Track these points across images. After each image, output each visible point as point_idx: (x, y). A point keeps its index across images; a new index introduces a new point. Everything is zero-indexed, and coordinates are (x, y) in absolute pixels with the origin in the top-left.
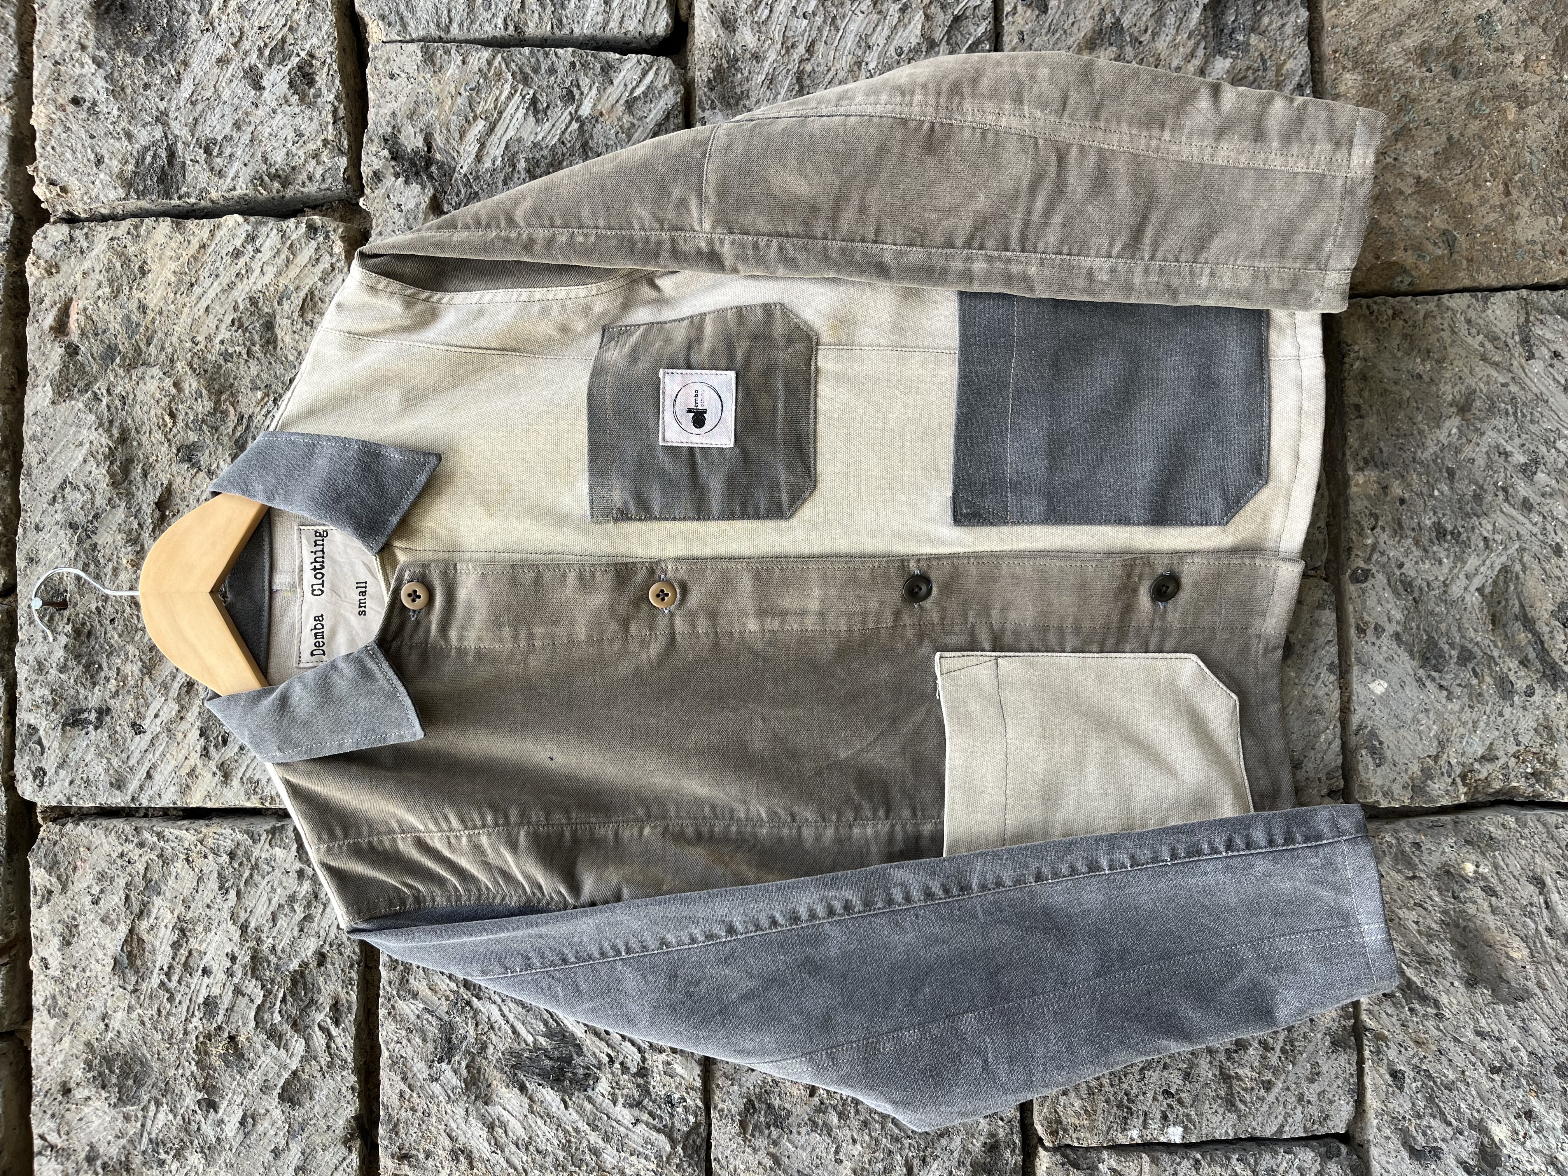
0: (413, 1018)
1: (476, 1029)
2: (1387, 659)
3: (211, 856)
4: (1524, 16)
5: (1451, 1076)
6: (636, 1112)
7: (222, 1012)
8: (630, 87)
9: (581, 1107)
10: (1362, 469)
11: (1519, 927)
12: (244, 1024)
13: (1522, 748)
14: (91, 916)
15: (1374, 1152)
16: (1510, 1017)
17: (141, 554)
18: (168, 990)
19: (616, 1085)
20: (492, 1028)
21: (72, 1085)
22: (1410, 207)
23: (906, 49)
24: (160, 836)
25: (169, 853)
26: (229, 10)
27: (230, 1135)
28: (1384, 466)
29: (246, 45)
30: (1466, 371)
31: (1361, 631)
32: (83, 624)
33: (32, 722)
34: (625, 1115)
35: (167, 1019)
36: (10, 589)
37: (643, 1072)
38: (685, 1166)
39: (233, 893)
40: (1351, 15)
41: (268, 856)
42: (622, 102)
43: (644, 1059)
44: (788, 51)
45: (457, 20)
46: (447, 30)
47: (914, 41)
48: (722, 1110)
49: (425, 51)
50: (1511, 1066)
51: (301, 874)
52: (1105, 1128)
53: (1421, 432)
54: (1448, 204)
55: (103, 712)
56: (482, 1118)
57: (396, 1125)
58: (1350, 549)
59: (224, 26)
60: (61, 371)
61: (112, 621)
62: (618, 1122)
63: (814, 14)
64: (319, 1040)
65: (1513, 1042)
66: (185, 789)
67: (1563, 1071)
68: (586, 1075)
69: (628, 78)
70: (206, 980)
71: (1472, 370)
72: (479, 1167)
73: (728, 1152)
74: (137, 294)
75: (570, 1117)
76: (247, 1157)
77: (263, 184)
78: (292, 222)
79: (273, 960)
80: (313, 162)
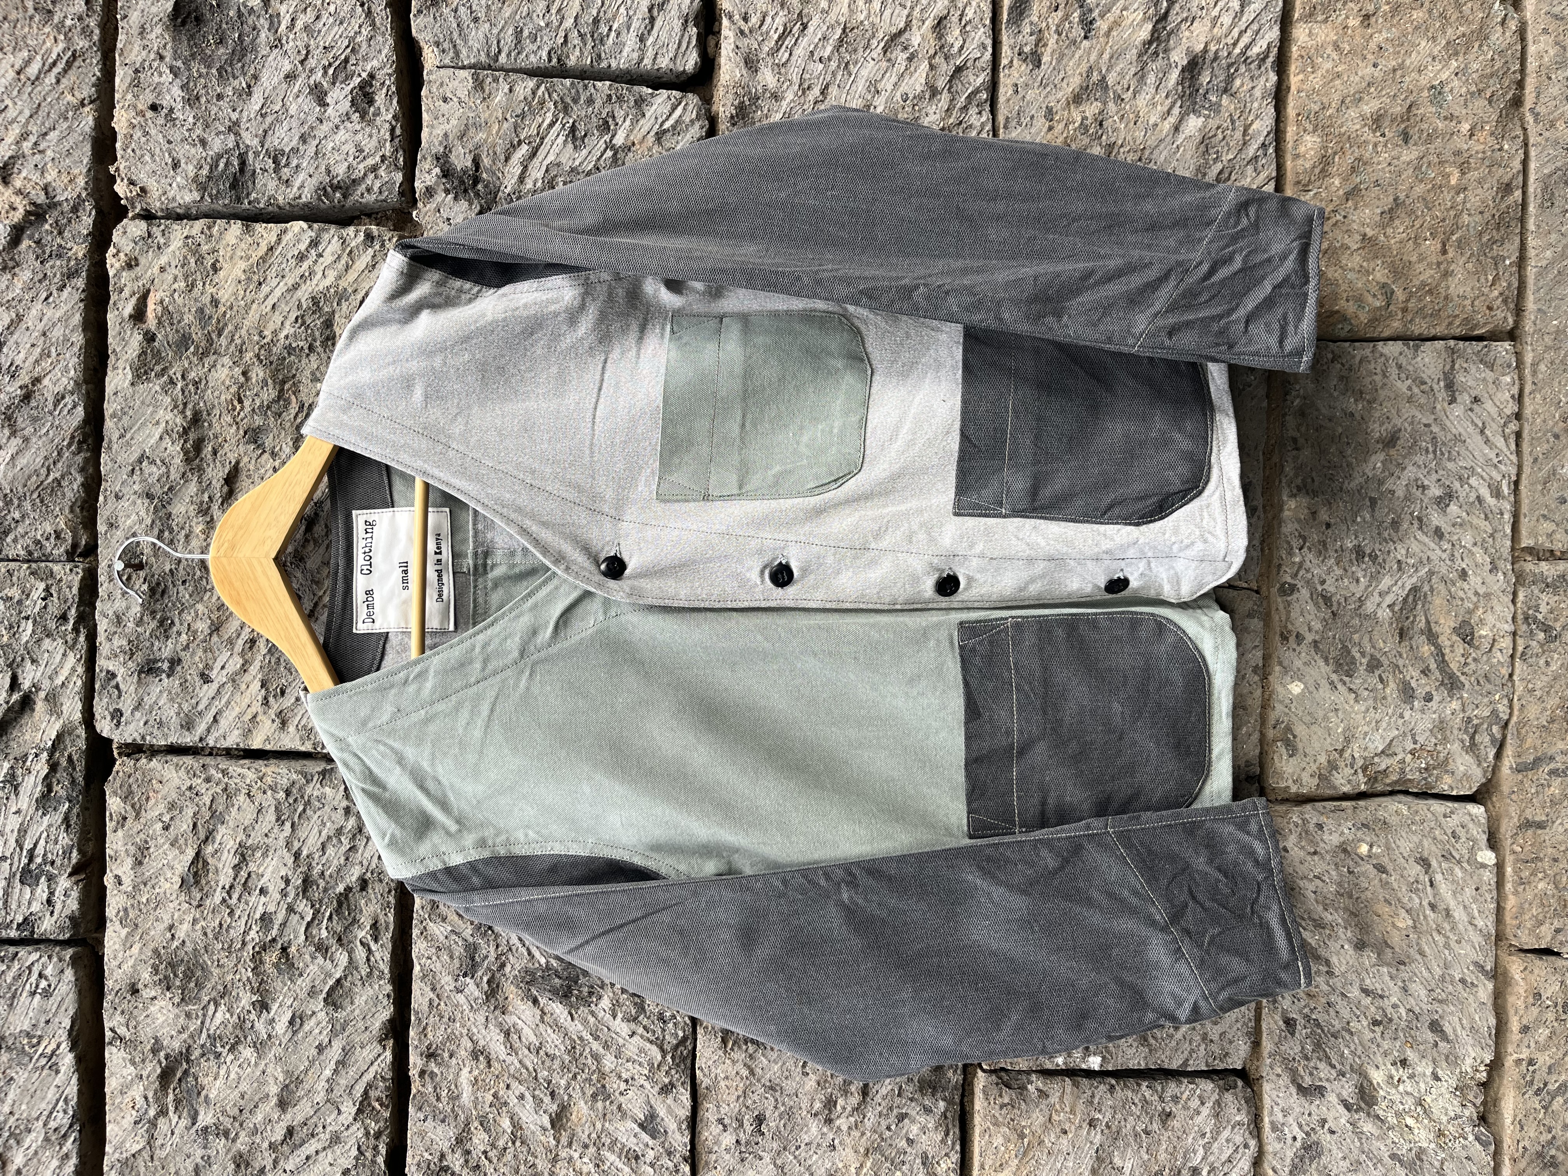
0: (442, 938)
1: (496, 951)
2: (1305, 664)
3: (269, 793)
4: (1473, 88)
5: (1338, 1025)
6: (633, 1026)
7: (276, 927)
8: (660, 120)
9: (585, 1019)
10: (1294, 496)
11: (1405, 900)
12: (296, 937)
13: (1418, 746)
14: (161, 841)
15: (1267, 1087)
16: (1391, 978)
17: (210, 524)
18: (228, 907)
19: (616, 1003)
20: (510, 949)
21: (140, 986)
22: (1356, 261)
23: (911, 96)
24: (224, 772)
25: (232, 788)
26: (297, 29)
27: (280, 1032)
28: (1315, 493)
29: (312, 62)
30: (1394, 412)
31: (1285, 638)
32: (158, 584)
33: (111, 668)
34: (621, 1027)
35: (227, 931)
36: (91, 550)
38: (673, 1072)
39: (288, 825)
40: (1316, 82)
41: (319, 794)
42: (652, 133)
44: (804, 93)
45: (505, 50)
46: (496, 59)
47: (919, 89)
48: (707, 1027)
49: (476, 77)
50: (1391, 1020)
51: (347, 811)
52: (1035, 1055)
53: (1349, 465)
54: (1389, 260)
55: (175, 662)
56: (500, 1025)
57: (425, 1028)
58: (1280, 565)
59: (291, 44)
60: (140, 356)
61: (184, 582)
62: (617, 1033)
63: (829, 59)
64: (360, 954)
65: (1394, 1000)
66: (247, 733)
67: (1435, 1027)
68: (591, 994)
69: (659, 112)
70: (263, 899)
71: (1398, 411)
72: (496, 1066)
73: (710, 1063)
74: (210, 290)
75: (575, 1028)
76: (294, 1052)
77: (326, 194)
78: (351, 230)
79: (322, 883)
80: (371, 176)
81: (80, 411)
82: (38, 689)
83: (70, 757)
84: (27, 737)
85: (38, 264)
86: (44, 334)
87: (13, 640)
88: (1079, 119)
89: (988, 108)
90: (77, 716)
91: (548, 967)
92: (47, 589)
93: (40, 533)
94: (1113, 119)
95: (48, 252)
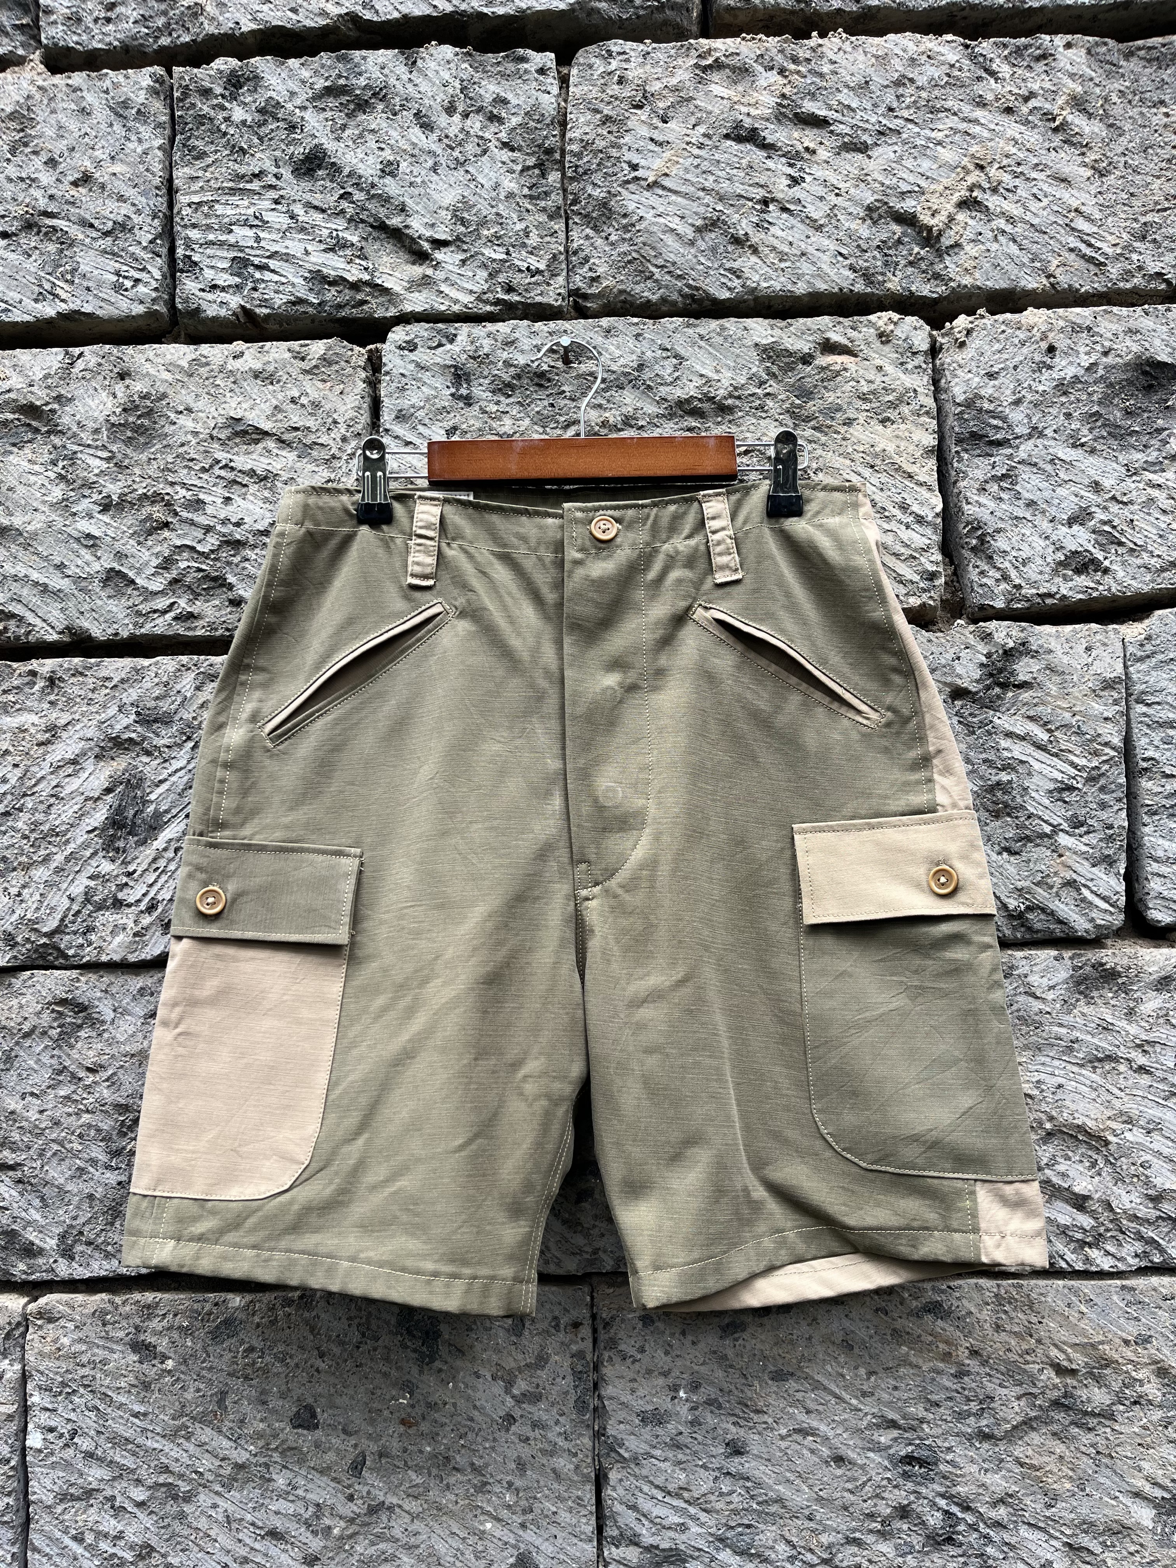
0: (178, 687)
1: (164, 746)
6: (81, 899)
8: (1090, 884)
9: (89, 846)
12: (179, 536)
14: (280, 396)
17: (614, 429)
18: (211, 467)
19: (106, 879)
20: (166, 761)
21: (128, 381)
23: (1148, 1172)
24: (352, 455)
25: (336, 464)
26: (1149, 490)
27: (78, 525)
29: (1114, 508)
32: (549, 380)
33: (459, 338)
34: (78, 888)
35: (186, 467)
36: (582, 313)
37: (118, 904)
38: (28, 946)
42: (1075, 876)
44: (1138, 1046)
45: (1150, 711)
46: (1138, 701)
47: (1158, 1181)
48: (78, 980)
49: (1116, 681)
52: (41, 1368)
55: (468, 401)
56: (83, 754)
57: (81, 674)
59: (1133, 486)
60: (787, 350)
61: (552, 405)
62: (72, 881)
64: (161, 603)
68: (117, 850)
69: (1101, 883)
70: (219, 501)
72: (38, 752)
73: (38, 987)
74: (862, 417)
75: (80, 836)
76: (57, 540)
77: (974, 529)
78: (939, 557)
79: (236, 560)
80: (998, 575)
81: (725, 295)
82: (435, 268)
83: (366, 302)
84: (385, 259)
85: (876, 242)
86: (803, 254)
87: (484, 240)
88: (1140, 1376)
89: (1143, 1264)
90: (408, 308)
91: (145, 802)
92: (538, 272)
93: (597, 261)
94: (1143, 1416)
95: (890, 252)
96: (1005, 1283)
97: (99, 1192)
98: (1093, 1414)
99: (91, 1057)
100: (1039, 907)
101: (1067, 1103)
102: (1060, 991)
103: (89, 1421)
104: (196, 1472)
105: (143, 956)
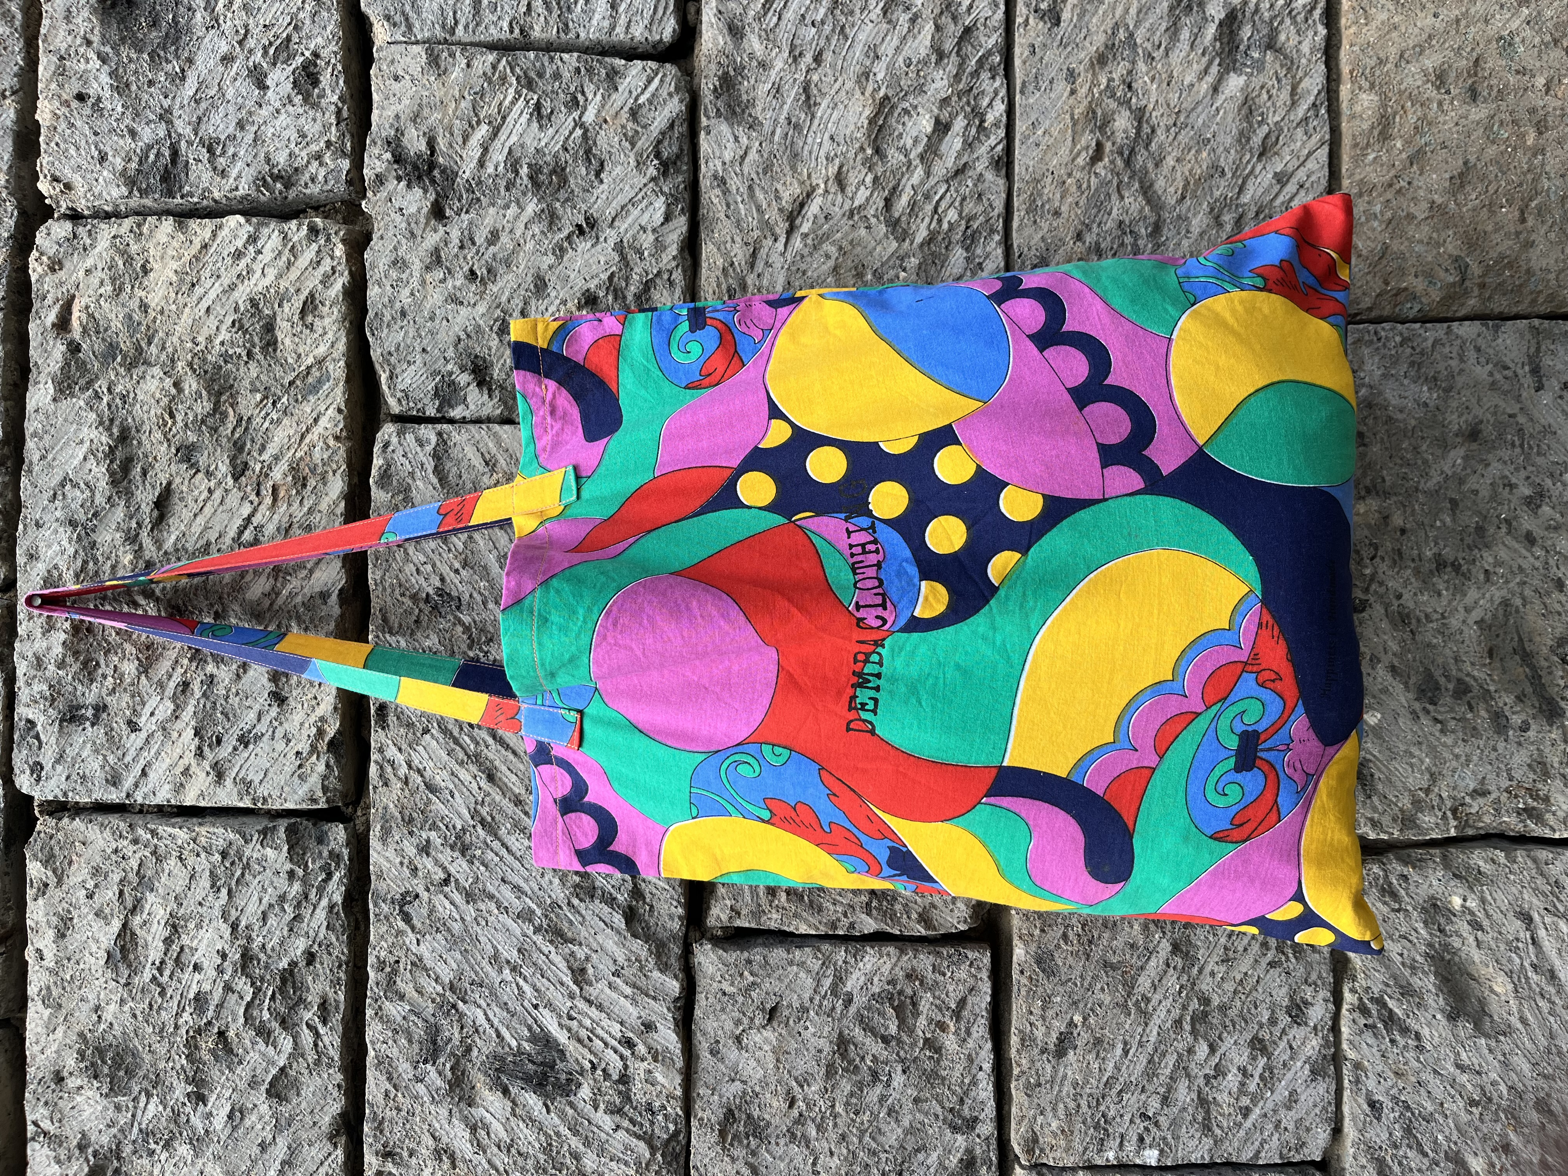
0: (399, 1019)
1: (461, 1032)
2: (1381, 690)
3: (203, 855)
4: (1548, 38)
5: (1429, 1107)
6: (617, 1118)
7: (212, 1008)
8: (635, 94)
9: (563, 1112)
10: (1363, 498)
11: (1504, 961)
12: (234, 1020)
13: (1514, 783)
14: (85, 910)
16: (1490, 1051)
17: (139, 554)
18: (159, 985)
19: (597, 1092)
20: (477, 1031)
21: (65, 1074)
22: (1422, 232)
23: (914, 61)
24: (154, 833)
25: (162, 850)
26: (235, 7)
27: (219, 1127)
28: (1387, 495)
29: (251, 43)
30: (1474, 401)
33: (30, 716)
34: (606, 1121)
35: (158, 1012)
36: (10, 584)
37: (624, 1079)
39: (224, 891)
40: (1371, 34)
41: (259, 856)
42: (626, 109)
43: (626, 1067)
44: (795, 60)
45: (462, 22)
46: (452, 32)
47: (923, 52)
48: (702, 1119)
49: (430, 52)
50: (1490, 1100)
51: (291, 874)
52: (1081, 1149)
53: (1425, 462)
54: (1461, 230)
55: (100, 708)
56: (465, 1119)
57: (381, 1123)
59: (229, 23)
60: (62, 369)
62: (599, 1127)
63: (823, 22)
64: (307, 1039)
65: (1494, 1076)
66: (179, 788)
67: (1542, 1106)
68: (569, 1081)
69: (634, 83)
70: (197, 976)
71: (1479, 400)
72: (462, 1168)
73: (706, 1160)
74: (139, 293)
75: (552, 1121)
76: (234, 1150)
77: (265, 184)
78: (294, 224)
79: (262, 956)
80: (315, 164)
88: (1104, 81)
89: (1002, 72)
94: (1142, 80)
96: (1016, 204)
97: (912, 1092)
98: (1139, 129)
99: (778, 1104)
100: (656, 146)
101: (848, 133)
102: (740, 131)
103: (1132, 1100)
104: (1180, 992)
105: (678, 1051)
